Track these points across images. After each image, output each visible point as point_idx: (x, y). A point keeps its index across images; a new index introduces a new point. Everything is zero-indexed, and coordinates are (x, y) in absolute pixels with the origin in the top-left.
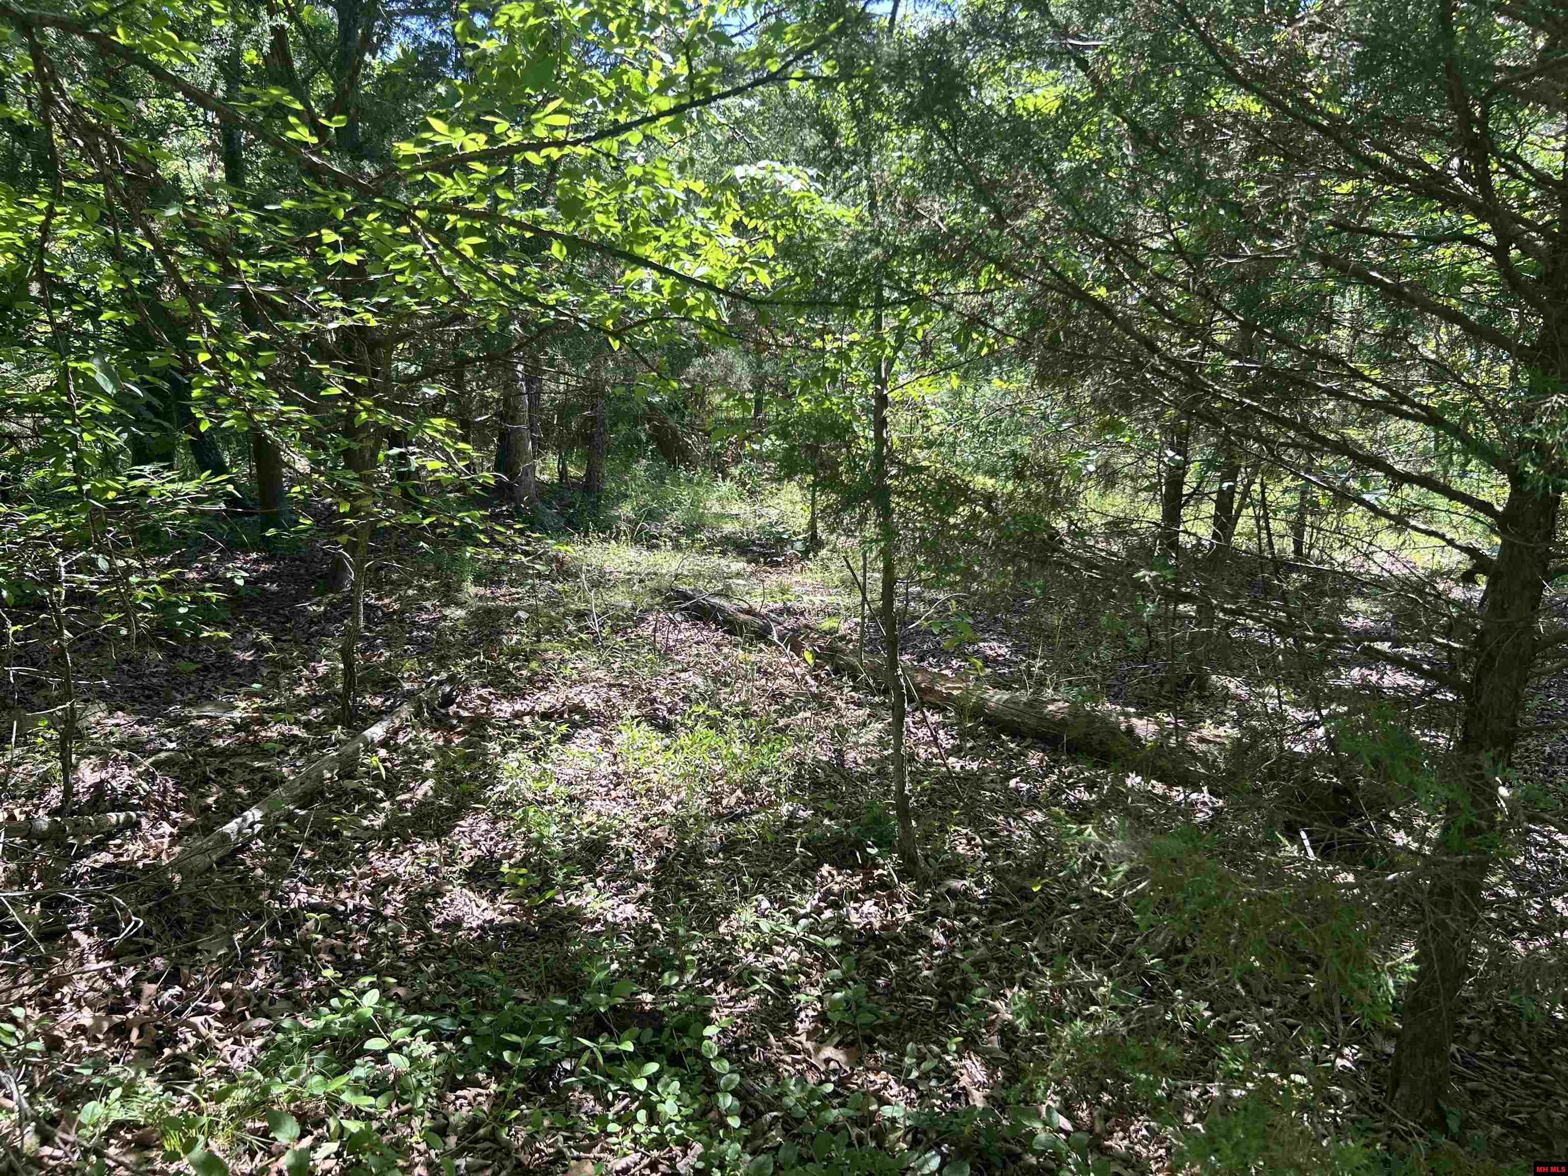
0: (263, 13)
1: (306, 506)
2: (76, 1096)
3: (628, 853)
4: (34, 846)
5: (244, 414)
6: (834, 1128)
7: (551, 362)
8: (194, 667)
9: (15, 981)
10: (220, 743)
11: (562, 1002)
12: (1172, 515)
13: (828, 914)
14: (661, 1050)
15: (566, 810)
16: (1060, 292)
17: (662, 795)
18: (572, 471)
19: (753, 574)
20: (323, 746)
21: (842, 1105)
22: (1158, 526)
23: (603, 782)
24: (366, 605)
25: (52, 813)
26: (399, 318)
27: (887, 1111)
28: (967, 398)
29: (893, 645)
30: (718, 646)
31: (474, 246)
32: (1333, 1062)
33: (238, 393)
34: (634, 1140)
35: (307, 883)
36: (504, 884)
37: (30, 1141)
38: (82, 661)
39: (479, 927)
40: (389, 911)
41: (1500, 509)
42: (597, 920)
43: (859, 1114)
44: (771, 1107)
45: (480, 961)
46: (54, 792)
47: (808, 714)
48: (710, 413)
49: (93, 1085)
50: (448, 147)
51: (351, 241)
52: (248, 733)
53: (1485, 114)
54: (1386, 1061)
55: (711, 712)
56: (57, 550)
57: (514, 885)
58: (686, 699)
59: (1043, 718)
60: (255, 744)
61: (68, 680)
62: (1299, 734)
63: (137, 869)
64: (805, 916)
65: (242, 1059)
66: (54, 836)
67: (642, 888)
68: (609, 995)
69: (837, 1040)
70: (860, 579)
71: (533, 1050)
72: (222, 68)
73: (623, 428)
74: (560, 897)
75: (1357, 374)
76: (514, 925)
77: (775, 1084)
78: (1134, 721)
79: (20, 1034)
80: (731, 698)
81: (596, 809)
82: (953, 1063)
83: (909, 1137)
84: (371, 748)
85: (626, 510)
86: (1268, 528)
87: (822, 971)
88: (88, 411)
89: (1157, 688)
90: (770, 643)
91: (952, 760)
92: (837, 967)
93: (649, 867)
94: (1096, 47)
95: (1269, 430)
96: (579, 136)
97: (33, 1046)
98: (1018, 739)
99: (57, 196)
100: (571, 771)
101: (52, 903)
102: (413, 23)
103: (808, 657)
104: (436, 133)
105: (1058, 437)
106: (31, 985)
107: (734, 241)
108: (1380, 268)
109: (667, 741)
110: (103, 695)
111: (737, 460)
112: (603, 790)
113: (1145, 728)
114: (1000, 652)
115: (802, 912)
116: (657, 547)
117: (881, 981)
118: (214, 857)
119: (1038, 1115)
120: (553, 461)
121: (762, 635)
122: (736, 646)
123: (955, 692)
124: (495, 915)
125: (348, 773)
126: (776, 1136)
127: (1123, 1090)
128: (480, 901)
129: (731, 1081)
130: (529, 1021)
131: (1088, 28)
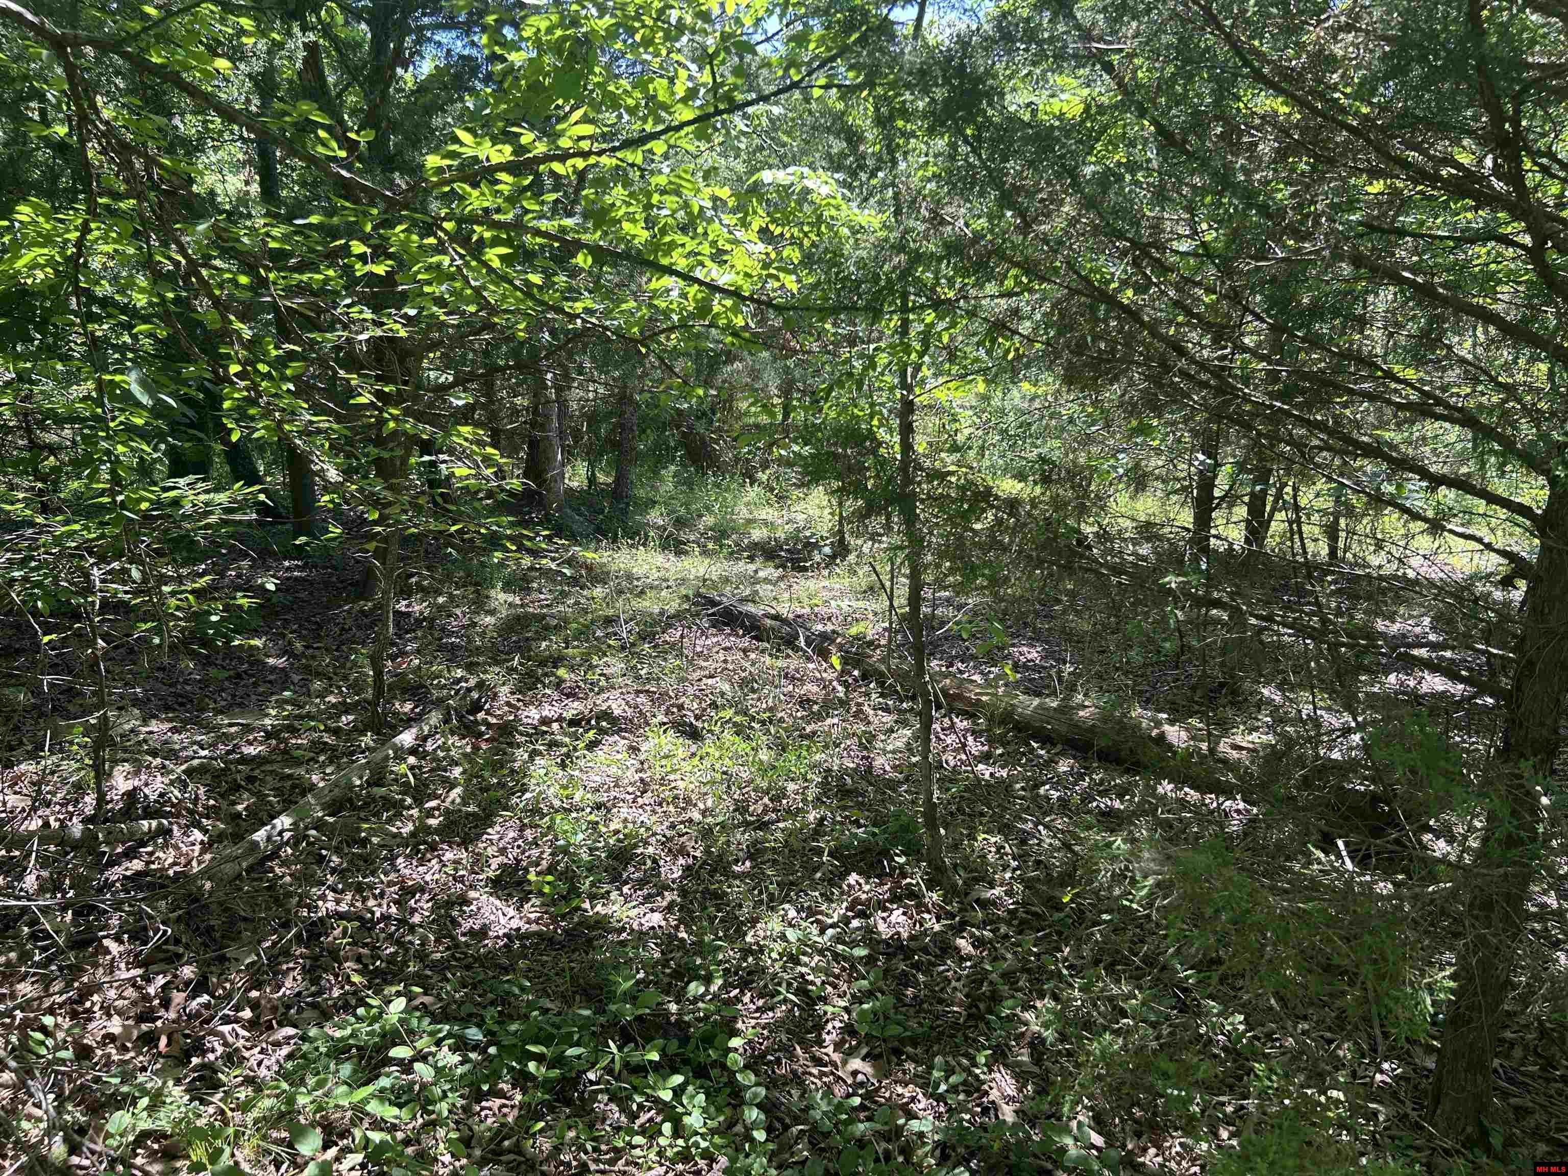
0: (296, 30)
1: (337, 514)
2: (103, 1105)
3: (655, 861)
4: (67, 853)
5: (273, 425)
6: (861, 1143)
7: (580, 371)
8: (226, 674)
9: (46, 989)
10: (251, 750)
11: (586, 1012)
12: (1203, 519)
13: (855, 923)
14: (686, 1062)
15: (592, 818)
16: (1087, 296)
17: (688, 801)
18: (601, 478)
19: (781, 578)
20: (352, 753)
21: (869, 1119)
22: (1188, 530)
23: (630, 789)
24: (397, 613)
25: (86, 821)
26: (429, 327)
27: (915, 1125)
28: (996, 402)
29: (920, 652)
30: (745, 651)
31: (502, 258)
32: (1373, 1078)
33: (269, 403)
34: (660, 1154)
35: (334, 890)
36: (530, 892)
37: (58, 1149)
38: (117, 670)
39: (505, 935)
40: (417, 919)
41: (1539, 512)
42: (623, 929)
43: (886, 1128)
44: (797, 1121)
45: (506, 970)
46: (87, 799)
47: (836, 720)
48: (738, 418)
49: (122, 1094)
50: (476, 159)
51: (380, 252)
52: (280, 741)
53: (1517, 111)
54: (1427, 1077)
55: (738, 719)
56: (92, 561)
57: (541, 894)
58: (713, 704)
59: (1076, 726)
60: (285, 752)
61: (101, 690)
62: (1334, 740)
63: (168, 877)
64: (832, 926)
65: (268, 1068)
66: (88, 844)
67: (669, 896)
68: (634, 1005)
69: (864, 1051)
70: (888, 584)
71: (558, 1061)
72: (256, 85)
73: (651, 436)
74: (587, 905)
75: (1390, 375)
76: (538, 934)
77: (802, 1096)
78: (1166, 727)
79: (50, 1042)
80: (757, 705)
81: (622, 816)
82: (982, 1077)
83: (938, 1153)
84: (401, 754)
85: (656, 517)
86: (1300, 533)
87: (849, 982)
88: (121, 423)
89: (1189, 694)
90: (796, 649)
91: (981, 767)
92: (864, 978)
93: (675, 876)
94: (1121, 50)
95: (1300, 431)
96: (604, 146)
97: (62, 1054)
98: (1048, 746)
99: (92, 211)
100: (598, 778)
101: (82, 911)
102: (443, 37)
103: (835, 661)
104: (462, 144)
105: (1088, 440)
106: (61, 993)
107: (761, 247)
108: (1413, 269)
109: (694, 748)
110: (136, 702)
111: (765, 465)
112: (629, 797)
113: (1176, 734)
114: (1029, 657)
115: (830, 921)
116: (686, 553)
117: (910, 992)
118: (244, 865)
119: (1069, 1131)
120: (582, 468)
121: (790, 642)
122: (763, 651)
123: (984, 698)
124: (521, 924)
125: (377, 780)
126: (803, 1151)
127: (1156, 1106)
128: (506, 910)
129: (756, 1095)
130: (555, 1031)
131: (1114, 32)
